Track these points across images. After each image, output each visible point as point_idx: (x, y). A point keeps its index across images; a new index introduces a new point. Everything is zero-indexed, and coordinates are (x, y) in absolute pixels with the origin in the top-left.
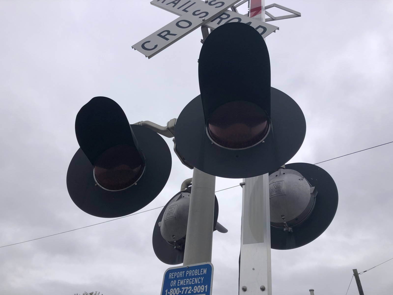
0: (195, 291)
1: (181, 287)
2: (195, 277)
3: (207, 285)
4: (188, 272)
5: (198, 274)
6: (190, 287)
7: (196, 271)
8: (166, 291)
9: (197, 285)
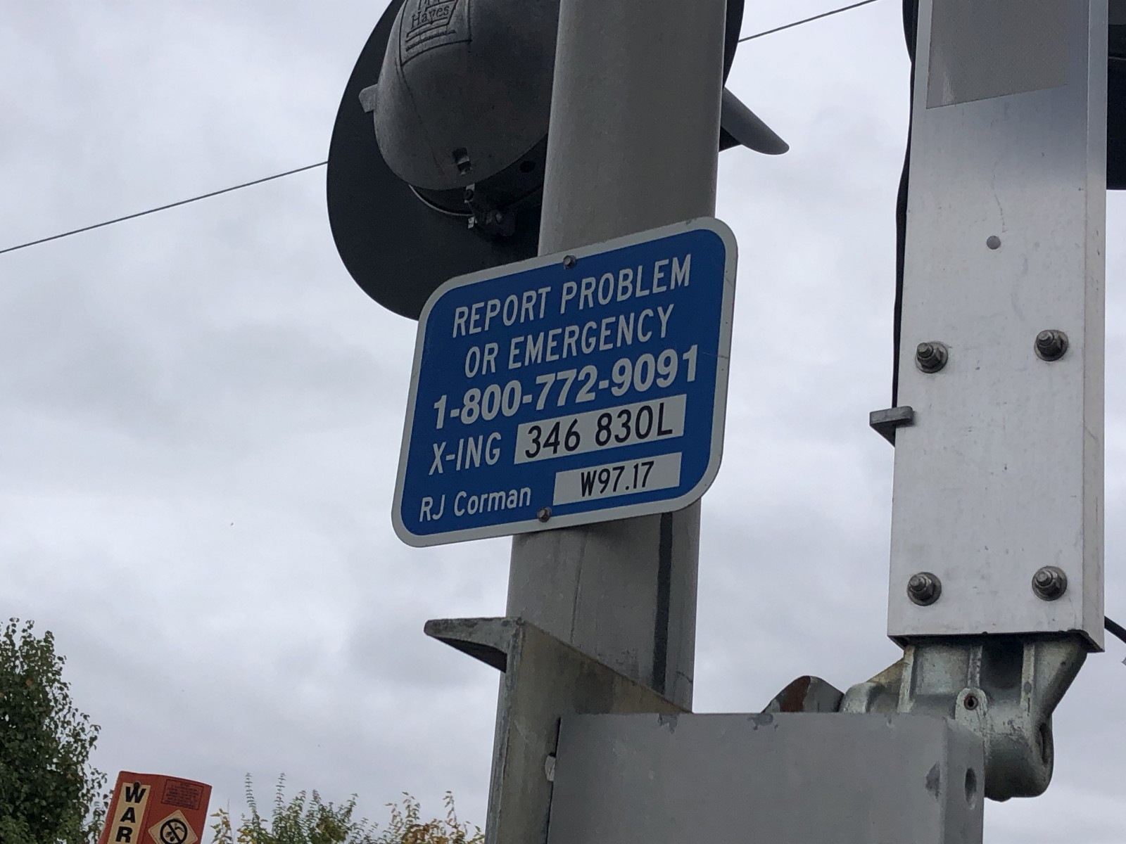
0: (620, 386)
1: (528, 376)
2: (616, 308)
3: (694, 348)
4: (570, 290)
5: (639, 294)
6: (592, 370)
7: (626, 277)
8: (441, 405)
9: (633, 351)
